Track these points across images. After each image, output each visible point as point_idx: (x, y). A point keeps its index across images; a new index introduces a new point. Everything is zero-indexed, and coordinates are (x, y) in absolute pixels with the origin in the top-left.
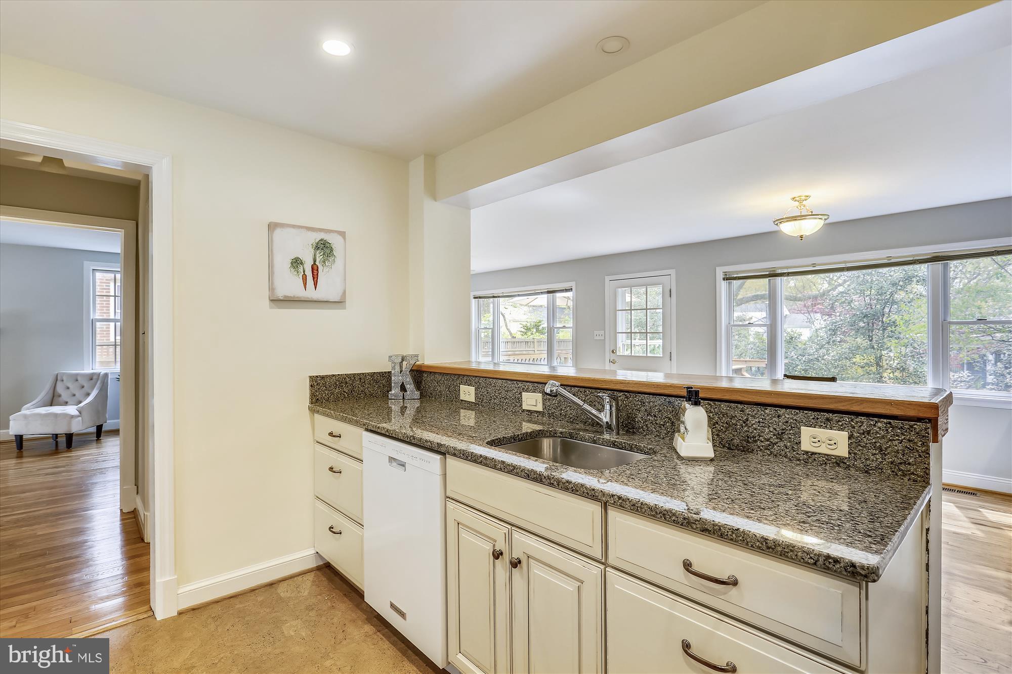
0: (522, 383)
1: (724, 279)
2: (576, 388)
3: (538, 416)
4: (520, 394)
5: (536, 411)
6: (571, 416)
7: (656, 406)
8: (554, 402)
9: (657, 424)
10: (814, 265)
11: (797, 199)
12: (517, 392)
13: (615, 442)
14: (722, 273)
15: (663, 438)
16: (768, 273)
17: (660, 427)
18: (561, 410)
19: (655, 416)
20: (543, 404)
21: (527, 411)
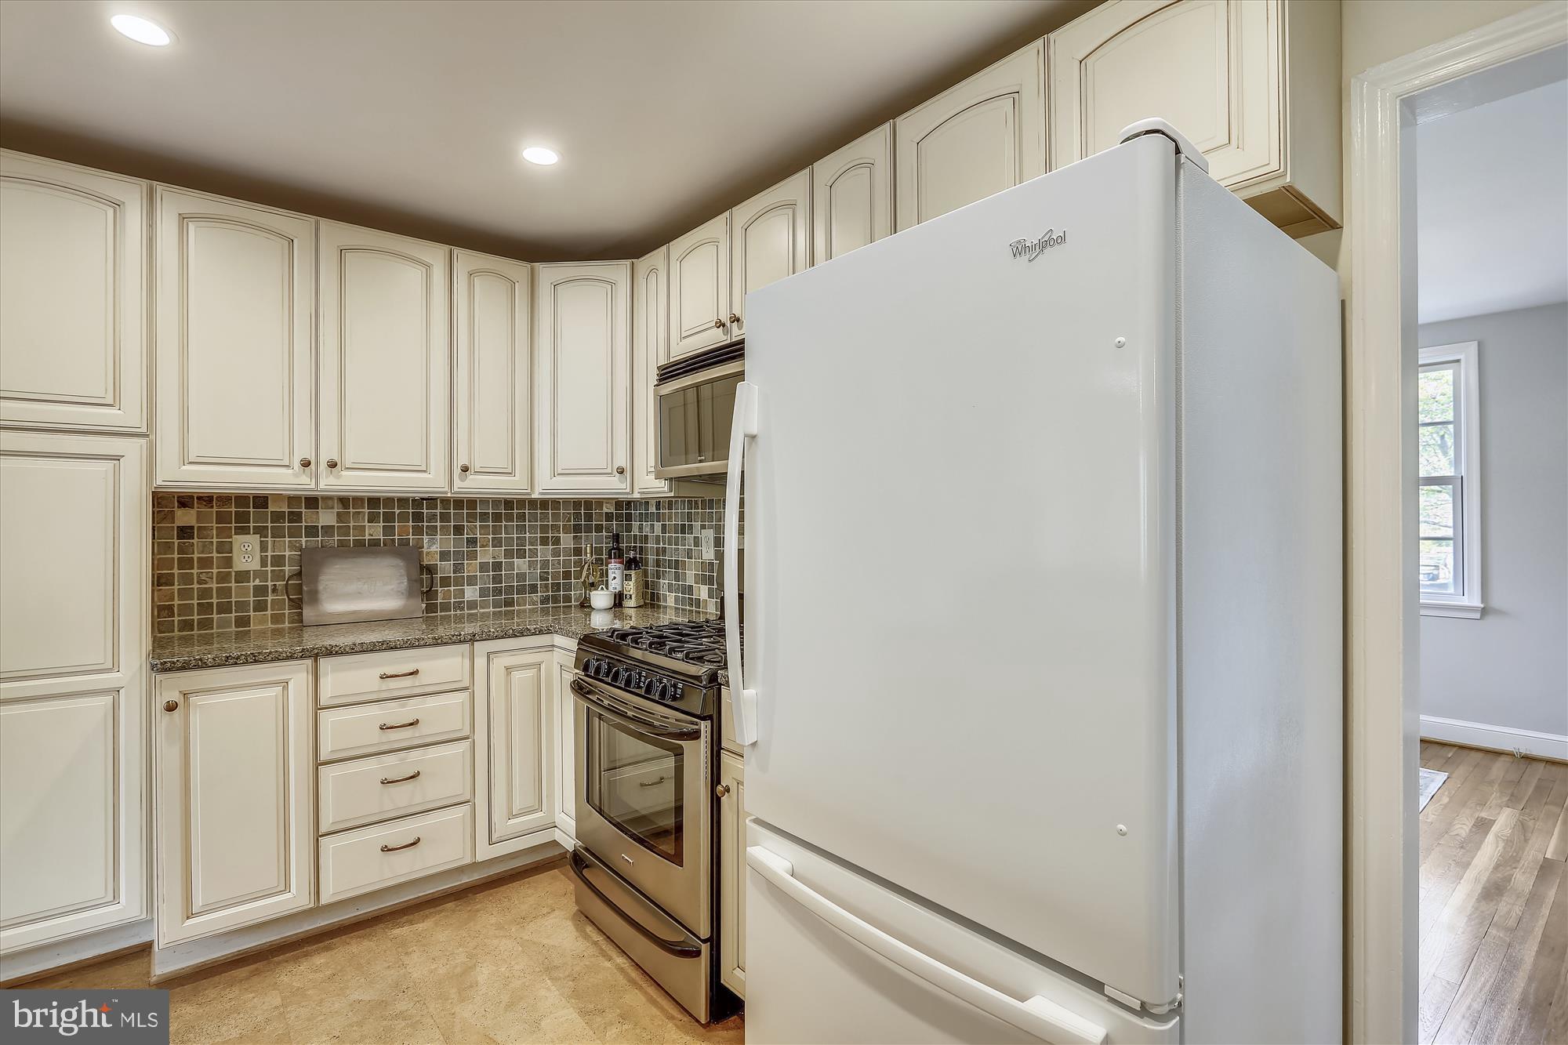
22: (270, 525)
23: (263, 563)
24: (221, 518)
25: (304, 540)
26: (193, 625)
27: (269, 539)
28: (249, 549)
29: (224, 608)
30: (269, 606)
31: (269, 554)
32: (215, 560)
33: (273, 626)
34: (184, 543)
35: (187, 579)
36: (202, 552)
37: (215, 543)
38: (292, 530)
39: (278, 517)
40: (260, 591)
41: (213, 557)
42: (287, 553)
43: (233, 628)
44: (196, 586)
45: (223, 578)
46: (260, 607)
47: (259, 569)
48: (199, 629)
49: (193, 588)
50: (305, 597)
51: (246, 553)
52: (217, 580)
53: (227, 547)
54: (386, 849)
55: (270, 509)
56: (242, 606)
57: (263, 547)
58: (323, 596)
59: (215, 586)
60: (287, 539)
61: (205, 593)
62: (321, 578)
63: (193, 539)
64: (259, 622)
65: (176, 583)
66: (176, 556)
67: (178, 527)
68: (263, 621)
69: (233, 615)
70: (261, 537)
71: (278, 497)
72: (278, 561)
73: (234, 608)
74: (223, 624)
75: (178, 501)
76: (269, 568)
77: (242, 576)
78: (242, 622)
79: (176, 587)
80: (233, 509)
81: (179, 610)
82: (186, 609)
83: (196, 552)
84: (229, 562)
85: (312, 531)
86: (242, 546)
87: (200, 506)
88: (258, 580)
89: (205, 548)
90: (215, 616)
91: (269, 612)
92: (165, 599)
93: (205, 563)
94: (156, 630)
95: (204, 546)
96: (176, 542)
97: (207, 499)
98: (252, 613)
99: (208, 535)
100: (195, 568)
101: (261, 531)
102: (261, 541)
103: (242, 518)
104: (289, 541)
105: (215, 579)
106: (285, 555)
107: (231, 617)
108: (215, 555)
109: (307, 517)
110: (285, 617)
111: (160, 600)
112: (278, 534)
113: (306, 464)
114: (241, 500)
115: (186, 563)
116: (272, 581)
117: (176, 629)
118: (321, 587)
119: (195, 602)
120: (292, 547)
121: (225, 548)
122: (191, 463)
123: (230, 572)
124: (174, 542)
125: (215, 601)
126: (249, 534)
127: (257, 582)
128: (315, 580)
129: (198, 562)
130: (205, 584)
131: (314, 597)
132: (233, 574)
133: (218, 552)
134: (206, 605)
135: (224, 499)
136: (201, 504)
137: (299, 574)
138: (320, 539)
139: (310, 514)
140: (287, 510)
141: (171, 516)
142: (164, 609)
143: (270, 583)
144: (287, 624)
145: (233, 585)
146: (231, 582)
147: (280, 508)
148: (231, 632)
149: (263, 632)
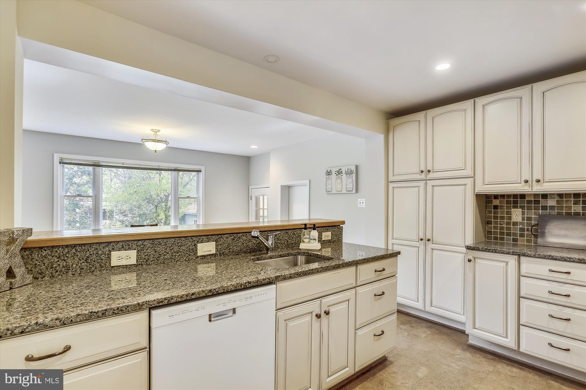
0: (197, 238)
1: (60, 163)
2: (241, 234)
3: (211, 258)
4: (194, 246)
5: (209, 255)
6: (237, 251)
7: (281, 235)
8: (224, 245)
9: (281, 243)
10: (123, 163)
11: (154, 130)
12: (191, 245)
13: (281, 254)
14: (58, 159)
15: (284, 249)
16: (92, 163)
17: (283, 244)
18: (230, 249)
19: (281, 240)
20: (216, 248)
21: (201, 256)
22: (526, 205)
23: (523, 219)
24: (508, 202)
25: (540, 211)
26: (498, 239)
27: (526, 211)
28: (518, 214)
29: (509, 234)
30: (525, 235)
31: (526, 216)
32: (505, 217)
33: (527, 243)
34: (495, 211)
35: (496, 223)
36: (501, 214)
37: (505, 211)
38: (536, 207)
39: (529, 202)
40: (522, 230)
41: (504, 216)
42: (533, 216)
43: (512, 242)
44: (499, 225)
45: (508, 223)
46: (522, 235)
47: (521, 221)
48: (500, 240)
49: (498, 226)
50: (539, 234)
51: (517, 215)
52: (506, 224)
53: (510, 213)
54: (551, 345)
55: (526, 199)
56: (515, 234)
57: (523, 213)
58: (547, 235)
59: (505, 226)
60: (533, 211)
61: (502, 228)
62: (547, 227)
63: (498, 209)
64: (522, 241)
65: (493, 224)
66: (493, 215)
67: (494, 206)
68: (523, 241)
69: (512, 237)
70: (522, 210)
71: (530, 195)
72: (529, 219)
73: (512, 235)
74: (508, 240)
75: (494, 197)
76: (525, 222)
77: (515, 224)
78: (515, 240)
79: (493, 225)
80: (512, 199)
81: (493, 233)
82: (496, 233)
83: (499, 214)
84: (510, 218)
85: (544, 208)
86: (515, 213)
87: (500, 198)
88: (521, 225)
89: (502, 213)
90: (505, 237)
91: (525, 238)
92: (489, 229)
93: (502, 218)
94: (487, 238)
95: (502, 212)
96: (493, 210)
97: (503, 196)
98: (518, 238)
99: (503, 208)
100: (499, 219)
101: (522, 207)
102: (522, 211)
103: (515, 202)
104: (534, 212)
105: (505, 224)
106: (532, 217)
107: (511, 238)
108: (505, 215)
109: (542, 202)
110: (532, 241)
111: (488, 229)
112: (529, 208)
113: (526, 182)
114: (515, 196)
115: (496, 218)
116: (527, 226)
117: (493, 239)
118: (546, 231)
119: (499, 231)
120: (535, 214)
121: (509, 213)
122: (486, 185)
123: (511, 222)
124: (492, 210)
125: (505, 231)
126: (518, 208)
127: (521, 226)
128: (544, 227)
129: (500, 218)
130: (502, 225)
131: (543, 234)
132: (512, 222)
133: (506, 214)
134: (502, 232)
135: (509, 196)
136: (501, 198)
137: (537, 225)
138: (548, 211)
139: (543, 201)
140: (533, 199)
141: (491, 202)
142: (489, 232)
143: (526, 227)
144: (533, 244)
145: (512, 226)
146: (511, 225)
147: (531, 199)
148: (510, 243)
149: (523, 245)
